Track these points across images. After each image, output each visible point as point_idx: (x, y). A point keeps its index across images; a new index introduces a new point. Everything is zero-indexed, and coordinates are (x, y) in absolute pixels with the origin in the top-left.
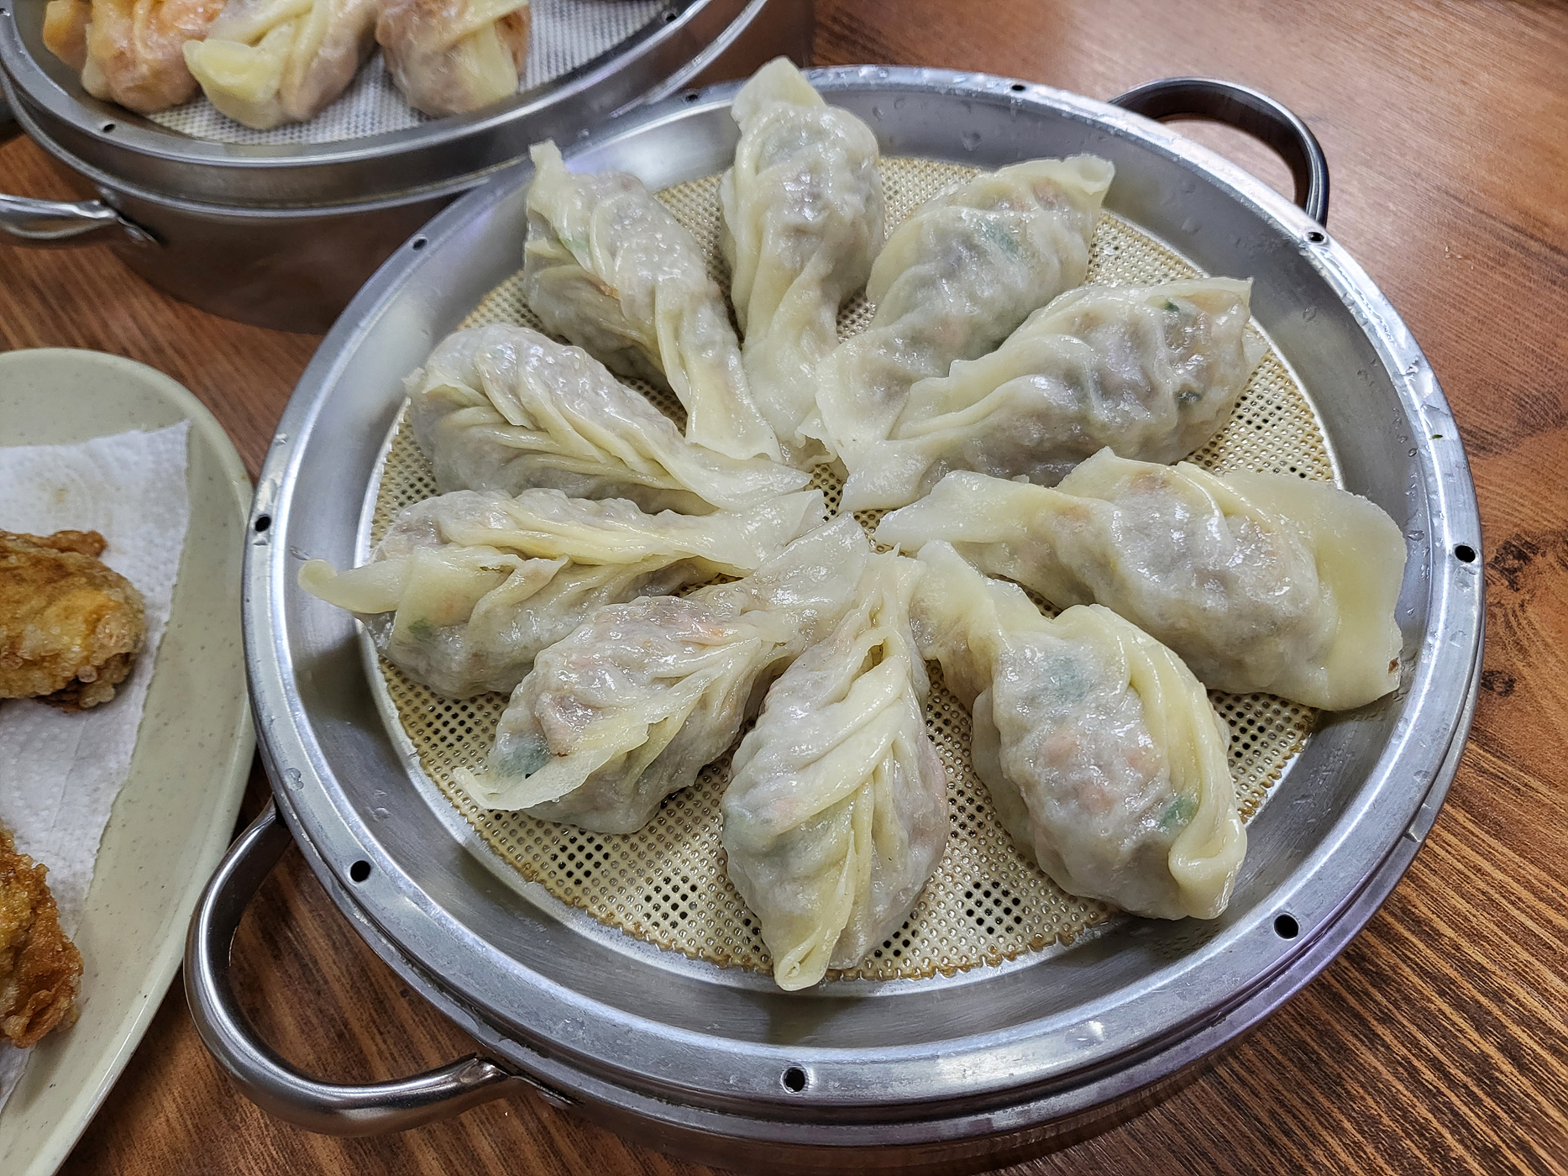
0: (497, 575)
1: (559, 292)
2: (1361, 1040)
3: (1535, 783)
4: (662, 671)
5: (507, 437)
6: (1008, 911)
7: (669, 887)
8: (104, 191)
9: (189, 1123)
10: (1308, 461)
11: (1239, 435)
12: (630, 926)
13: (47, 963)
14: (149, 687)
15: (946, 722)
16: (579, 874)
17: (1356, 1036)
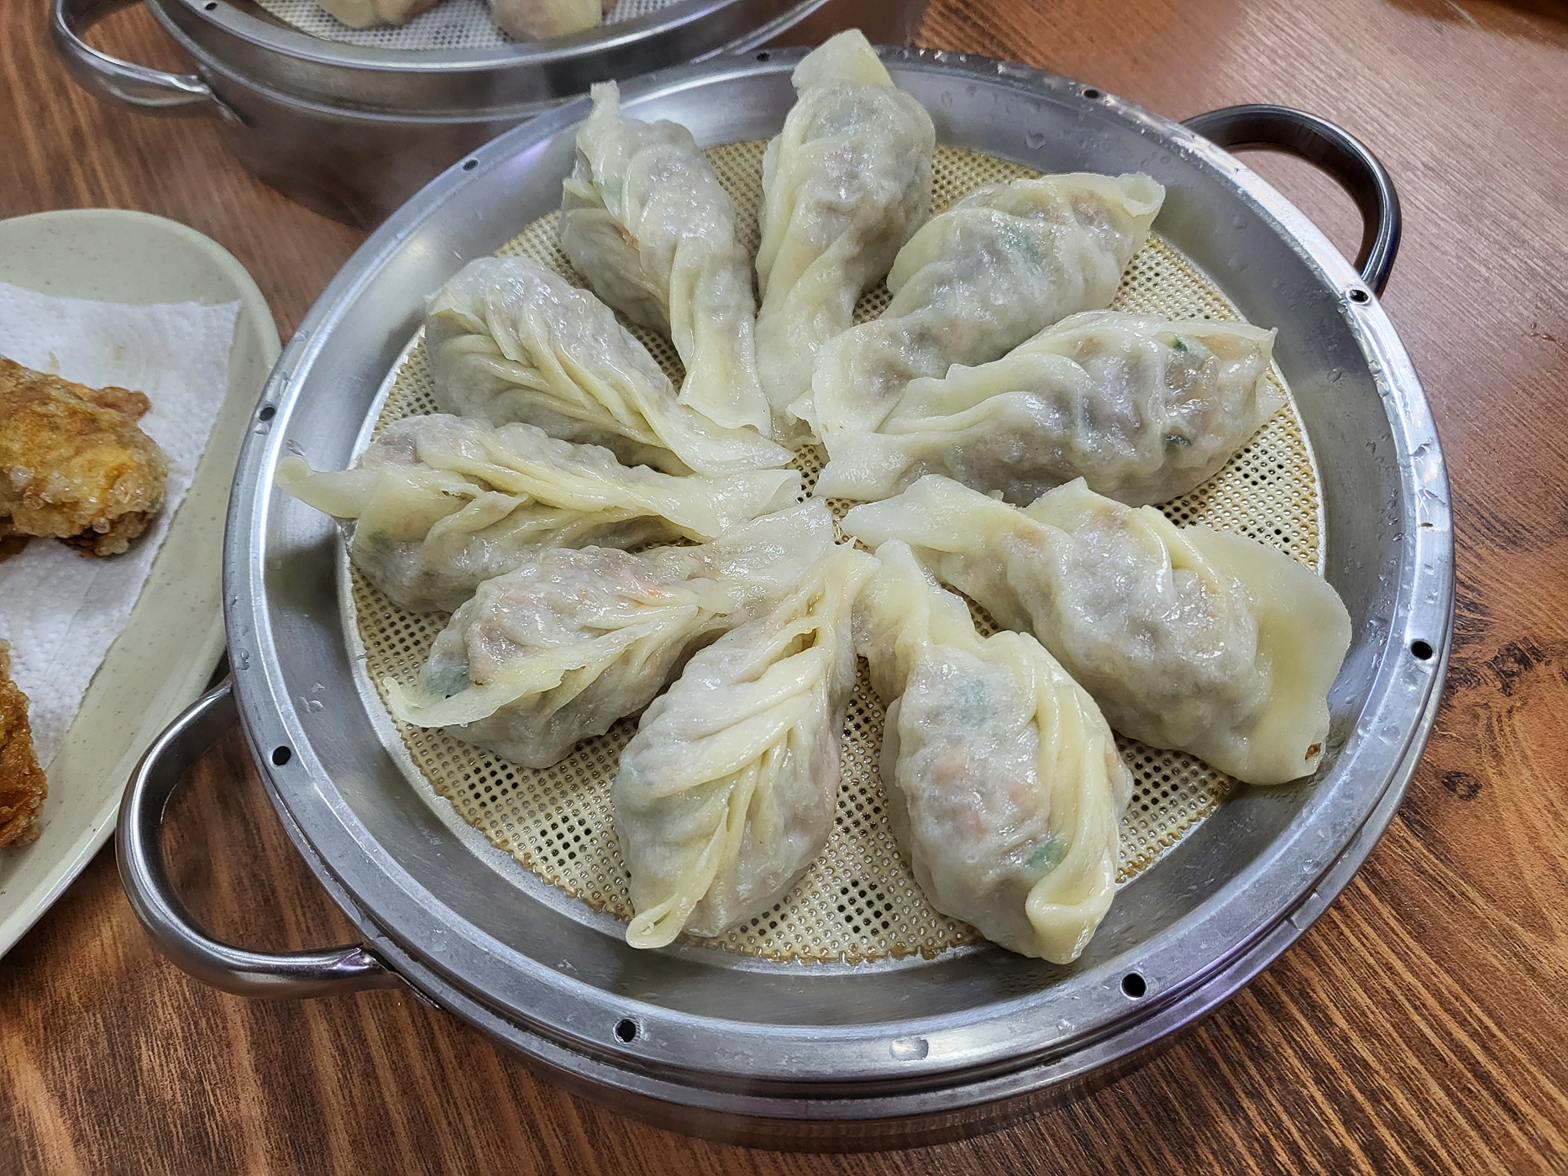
0: (457, 502)
1: (587, 231)
2: (1224, 1110)
3: (1473, 894)
4: (592, 621)
5: (499, 369)
6: (878, 914)
7: (566, 826)
8: (203, 68)
9: (120, 950)
10: (1297, 527)
11: (1232, 487)
12: (520, 855)
13: (14, 783)
14: (161, 547)
15: (867, 720)
16: (485, 797)
17: (1220, 1104)
